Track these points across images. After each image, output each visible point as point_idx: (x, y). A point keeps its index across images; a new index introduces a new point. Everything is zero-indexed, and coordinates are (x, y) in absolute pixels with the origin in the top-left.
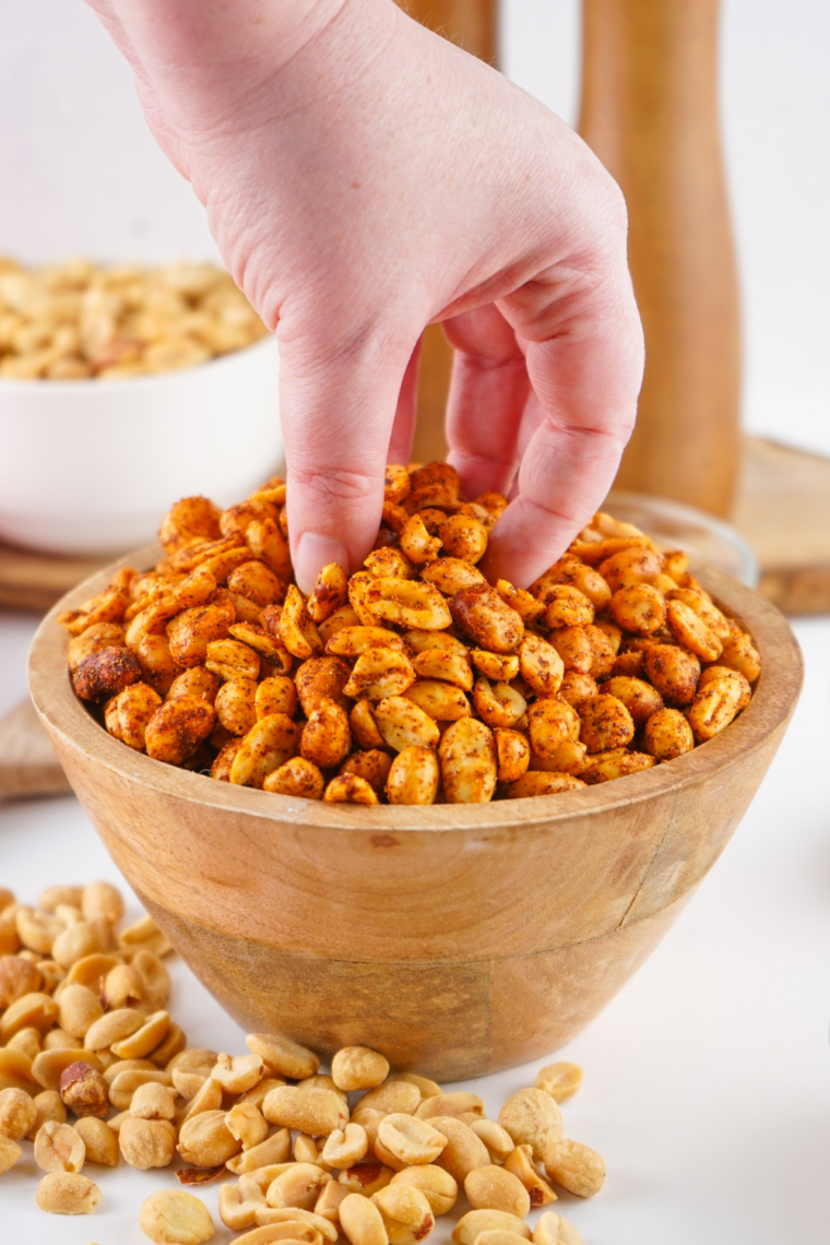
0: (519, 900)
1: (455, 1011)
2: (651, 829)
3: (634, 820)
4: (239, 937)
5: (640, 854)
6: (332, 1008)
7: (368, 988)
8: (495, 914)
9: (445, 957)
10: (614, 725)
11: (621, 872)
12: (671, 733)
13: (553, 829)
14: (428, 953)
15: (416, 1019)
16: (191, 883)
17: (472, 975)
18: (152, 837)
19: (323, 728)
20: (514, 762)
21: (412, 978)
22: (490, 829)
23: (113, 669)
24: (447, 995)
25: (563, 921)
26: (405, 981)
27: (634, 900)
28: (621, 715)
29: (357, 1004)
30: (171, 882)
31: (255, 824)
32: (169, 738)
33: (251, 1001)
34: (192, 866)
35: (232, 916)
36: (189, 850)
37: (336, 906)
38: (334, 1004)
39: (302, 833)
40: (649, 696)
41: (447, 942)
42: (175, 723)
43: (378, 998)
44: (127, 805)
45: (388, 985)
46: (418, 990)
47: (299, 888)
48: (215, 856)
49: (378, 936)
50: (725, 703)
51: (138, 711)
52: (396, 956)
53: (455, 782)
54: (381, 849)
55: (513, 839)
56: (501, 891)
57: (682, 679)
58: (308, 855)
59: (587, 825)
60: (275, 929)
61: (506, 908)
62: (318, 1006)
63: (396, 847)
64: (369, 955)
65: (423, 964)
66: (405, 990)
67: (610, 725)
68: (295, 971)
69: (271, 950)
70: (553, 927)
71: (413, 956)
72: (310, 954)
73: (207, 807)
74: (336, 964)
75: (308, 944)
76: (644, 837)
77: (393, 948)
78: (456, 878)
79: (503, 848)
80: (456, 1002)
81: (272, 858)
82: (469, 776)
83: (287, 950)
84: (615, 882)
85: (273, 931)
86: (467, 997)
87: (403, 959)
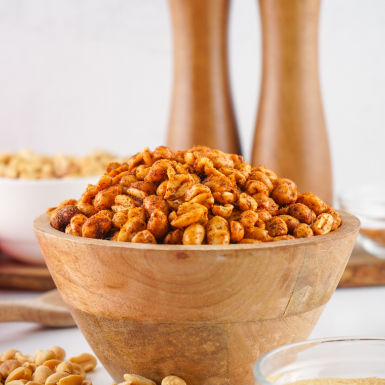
0: (240, 290)
1: (213, 353)
2: (296, 261)
3: (288, 255)
4: (120, 317)
5: (291, 275)
6: (160, 353)
7: (175, 339)
8: (230, 297)
9: (208, 320)
10: (279, 226)
11: (283, 283)
12: (304, 229)
13: (254, 253)
14: (201, 318)
15: (196, 357)
16: (100, 292)
17: (220, 331)
18: (83, 271)
19: (156, 219)
20: (238, 231)
21: (194, 332)
22: (227, 251)
23: (69, 211)
24: (210, 343)
25: (259, 305)
26: (191, 334)
27: (289, 301)
28: (282, 223)
29: (171, 349)
30: (91, 294)
31: (128, 252)
32: (92, 229)
33: (125, 357)
34: (100, 281)
35: (117, 305)
36: (99, 273)
37: (162, 292)
38: (161, 350)
39: (147, 254)
40: (294, 221)
41: (209, 312)
42: (95, 223)
43: (179, 345)
44: (73, 257)
45: (184, 337)
46: (197, 339)
47: (146, 284)
48: (110, 273)
49: (180, 308)
50: (326, 223)
51: (79, 222)
52: (187, 320)
53: (212, 238)
54: (181, 260)
55: (237, 256)
56: (232, 284)
57: (306, 212)
58: (150, 266)
59: (268, 253)
60: (135, 309)
61: (234, 294)
62: (154, 353)
63: (187, 259)
64: (175, 319)
65: (199, 324)
66: (191, 340)
67: (277, 226)
68: (144, 332)
69: (134, 321)
70: (255, 308)
71: (195, 319)
72: (150, 321)
73: (107, 247)
74: (161, 326)
75: (149, 316)
76: (293, 265)
77: (186, 315)
78: (213, 276)
79: (233, 261)
80: (213, 347)
81: (135, 269)
82: (218, 236)
83: (141, 321)
84: (281, 288)
85: (134, 311)
86: (218, 344)
87: (190, 321)
